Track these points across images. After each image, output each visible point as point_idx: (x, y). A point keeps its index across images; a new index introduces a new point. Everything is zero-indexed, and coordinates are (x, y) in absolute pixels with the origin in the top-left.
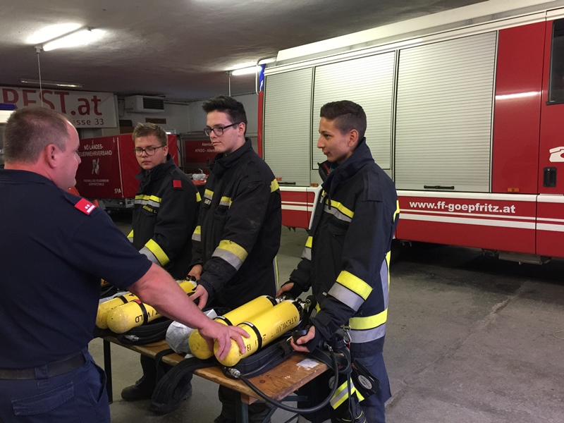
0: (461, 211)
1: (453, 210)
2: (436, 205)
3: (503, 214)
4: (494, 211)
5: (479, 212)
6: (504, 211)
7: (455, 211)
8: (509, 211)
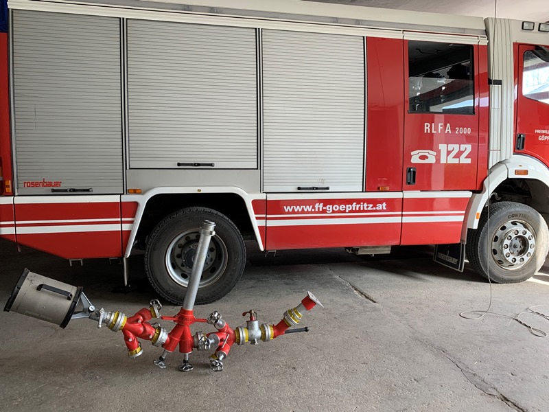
0: (339, 211)
1: (331, 211)
2: (314, 208)
3: (376, 211)
4: (369, 209)
5: (355, 211)
6: (377, 208)
8: (381, 209)
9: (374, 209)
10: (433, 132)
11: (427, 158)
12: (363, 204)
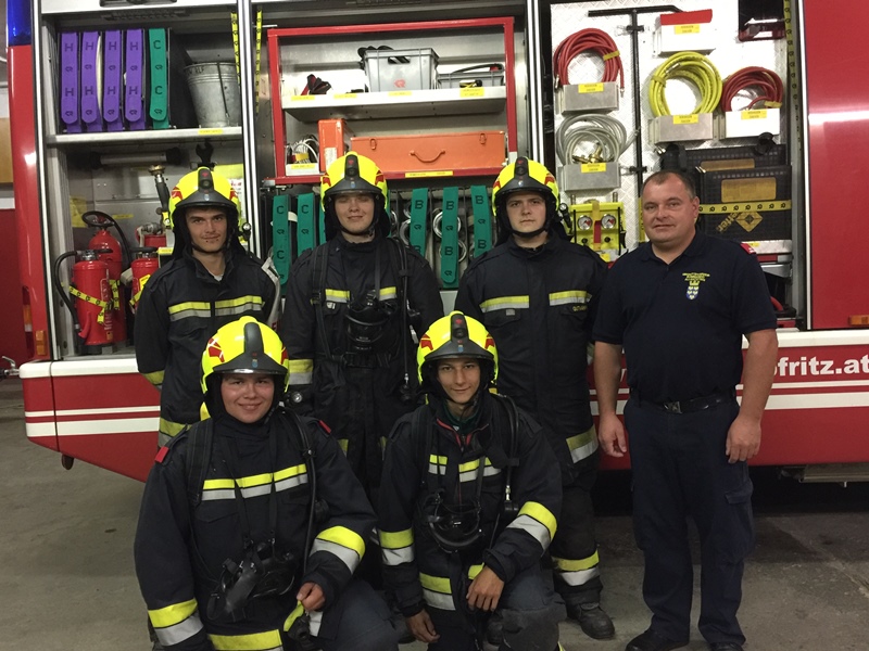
3: (844, 377)
8: (857, 370)
9: (839, 371)
12: (808, 360)
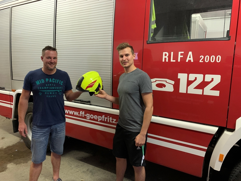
0: (94, 120)
1: (89, 118)
2: (79, 113)
4: (114, 122)
5: (104, 122)
7: (90, 119)
10: (172, 61)
11: (164, 86)
12: (109, 118)
